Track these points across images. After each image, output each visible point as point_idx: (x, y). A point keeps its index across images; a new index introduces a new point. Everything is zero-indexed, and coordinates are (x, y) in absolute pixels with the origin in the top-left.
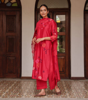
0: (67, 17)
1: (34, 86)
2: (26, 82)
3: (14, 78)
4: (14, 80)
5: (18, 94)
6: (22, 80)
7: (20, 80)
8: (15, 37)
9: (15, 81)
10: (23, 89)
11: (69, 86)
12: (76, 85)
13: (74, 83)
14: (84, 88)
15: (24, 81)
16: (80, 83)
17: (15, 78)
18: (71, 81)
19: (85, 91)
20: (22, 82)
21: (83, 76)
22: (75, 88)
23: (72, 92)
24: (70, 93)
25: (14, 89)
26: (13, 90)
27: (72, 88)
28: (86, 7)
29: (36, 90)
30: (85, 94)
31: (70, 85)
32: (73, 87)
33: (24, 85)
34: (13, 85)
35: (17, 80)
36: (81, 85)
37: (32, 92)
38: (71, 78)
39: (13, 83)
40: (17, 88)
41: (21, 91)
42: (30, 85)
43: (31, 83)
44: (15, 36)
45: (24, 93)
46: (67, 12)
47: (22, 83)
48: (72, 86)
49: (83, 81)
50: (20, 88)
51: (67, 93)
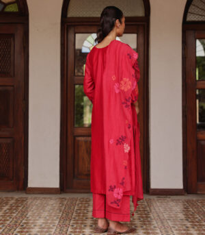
0: (141, 40)
1: (58, 211)
2: (39, 201)
3: (9, 192)
4: (9, 195)
5: (17, 230)
6: (29, 196)
7: (24, 195)
8: (12, 88)
9: (12, 198)
10: (30, 218)
11: (146, 212)
12: (162, 210)
13: (158, 204)
14: (181, 216)
15: (35, 198)
16: (172, 204)
17: (13, 191)
18: (150, 199)
19: (185, 225)
20: (29, 201)
21: (181, 187)
22: (158, 216)
23: (152, 227)
24: (146, 229)
25: (8, 218)
26: (5, 220)
27: (151, 216)
28: (189, 14)
29: (62, 222)
30: (185, 230)
31: (148, 209)
32: (155, 215)
33: (34, 208)
34: (5, 208)
35: (17, 196)
36: (174, 208)
37: (51, 226)
38: (150, 191)
39: (7, 204)
40: (15, 215)
41: (25, 223)
42: (48, 208)
43: (52, 202)
44: (13, 86)
45: (33, 228)
46: (141, 26)
47: (28, 203)
48: (153, 211)
49: (179, 200)
50: (23, 214)
51: (140, 228)
